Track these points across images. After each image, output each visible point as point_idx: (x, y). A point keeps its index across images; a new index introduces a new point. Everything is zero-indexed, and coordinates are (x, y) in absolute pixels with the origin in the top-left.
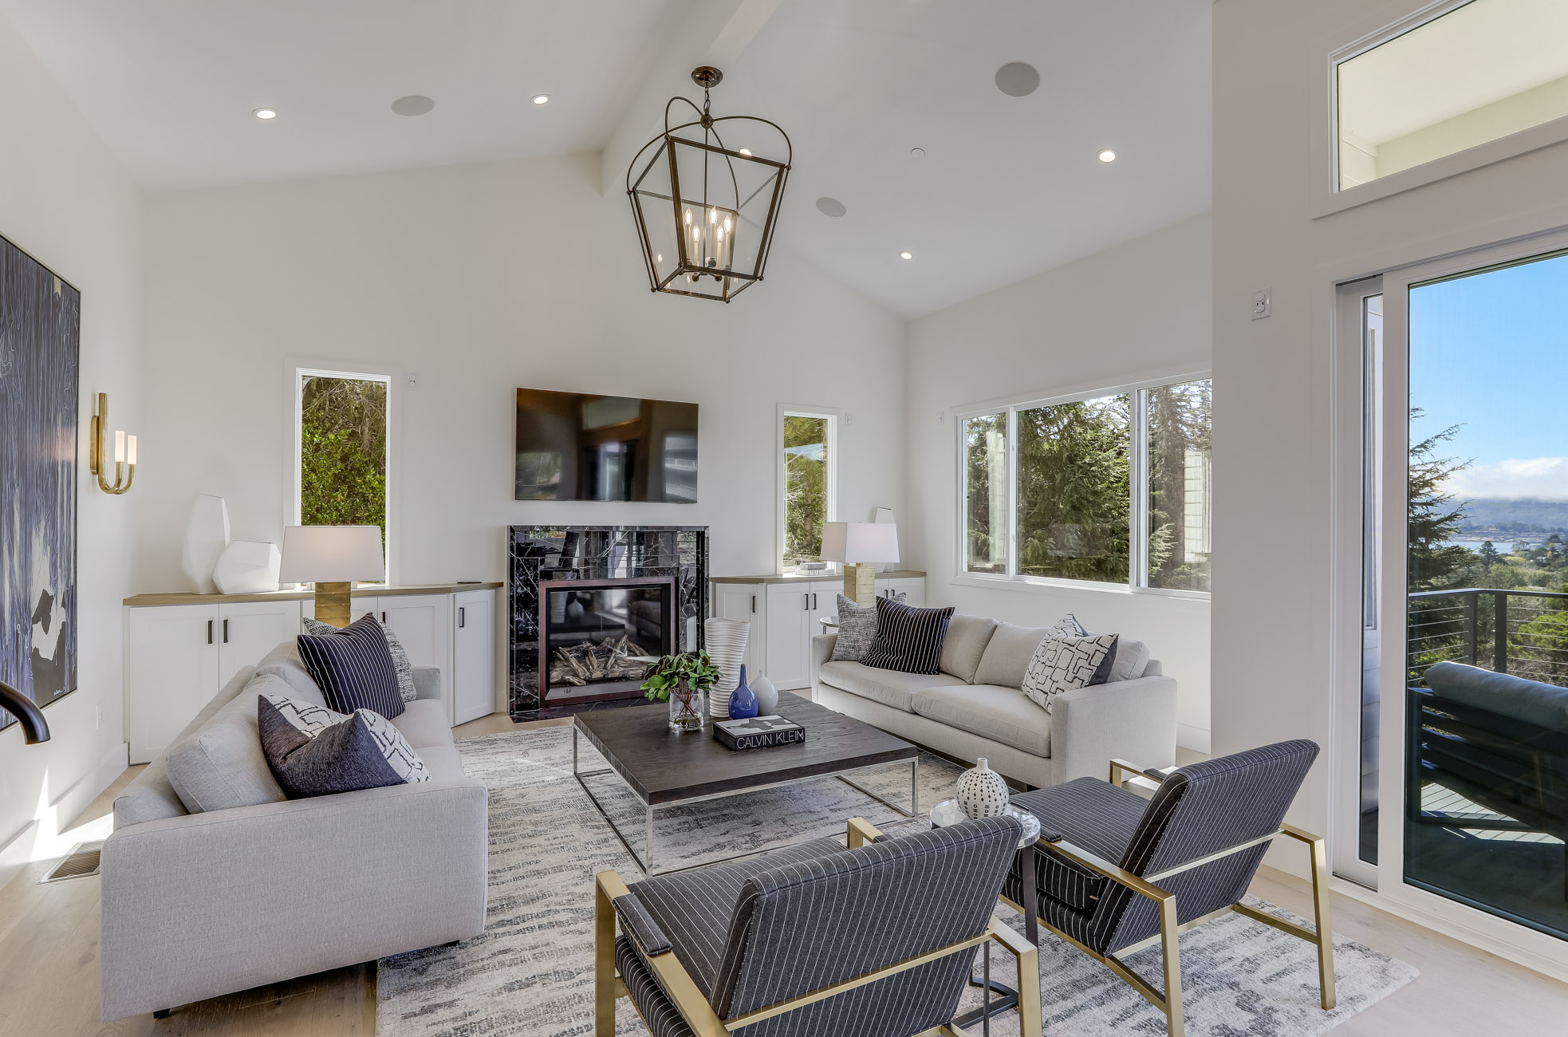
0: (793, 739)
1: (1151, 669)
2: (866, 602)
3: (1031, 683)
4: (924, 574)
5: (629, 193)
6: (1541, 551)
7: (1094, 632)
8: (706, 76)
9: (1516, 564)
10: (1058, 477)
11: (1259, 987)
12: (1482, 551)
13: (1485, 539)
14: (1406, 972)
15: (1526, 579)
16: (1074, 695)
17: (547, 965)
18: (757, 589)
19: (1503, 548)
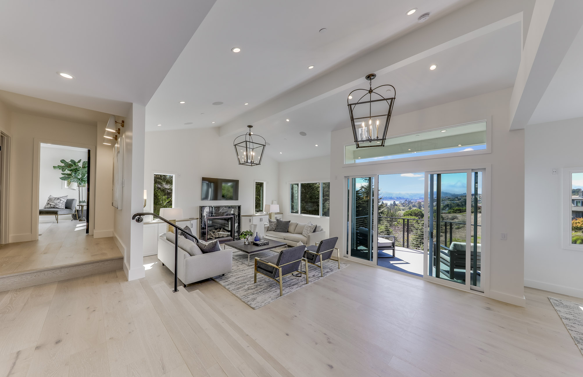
0: (267, 244)
1: (322, 230)
2: (273, 220)
3: (304, 233)
4: (282, 214)
5: (234, 145)
6: (404, 203)
7: (313, 224)
8: (250, 127)
9: (399, 206)
10: (307, 190)
11: (332, 268)
12: (393, 203)
13: (394, 200)
14: (348, 265)
15: (401, 209)
16: (311, 234)
17: (239, 276)
18: (251, 218)
19: (397, 202)
